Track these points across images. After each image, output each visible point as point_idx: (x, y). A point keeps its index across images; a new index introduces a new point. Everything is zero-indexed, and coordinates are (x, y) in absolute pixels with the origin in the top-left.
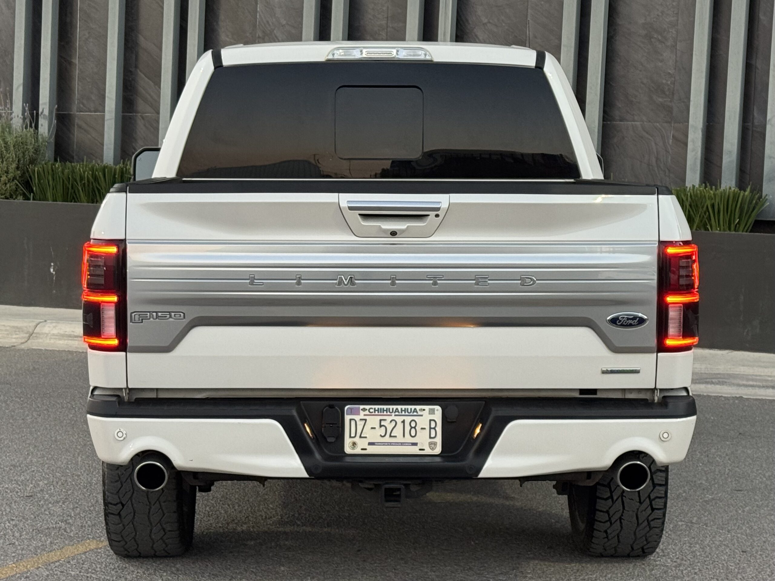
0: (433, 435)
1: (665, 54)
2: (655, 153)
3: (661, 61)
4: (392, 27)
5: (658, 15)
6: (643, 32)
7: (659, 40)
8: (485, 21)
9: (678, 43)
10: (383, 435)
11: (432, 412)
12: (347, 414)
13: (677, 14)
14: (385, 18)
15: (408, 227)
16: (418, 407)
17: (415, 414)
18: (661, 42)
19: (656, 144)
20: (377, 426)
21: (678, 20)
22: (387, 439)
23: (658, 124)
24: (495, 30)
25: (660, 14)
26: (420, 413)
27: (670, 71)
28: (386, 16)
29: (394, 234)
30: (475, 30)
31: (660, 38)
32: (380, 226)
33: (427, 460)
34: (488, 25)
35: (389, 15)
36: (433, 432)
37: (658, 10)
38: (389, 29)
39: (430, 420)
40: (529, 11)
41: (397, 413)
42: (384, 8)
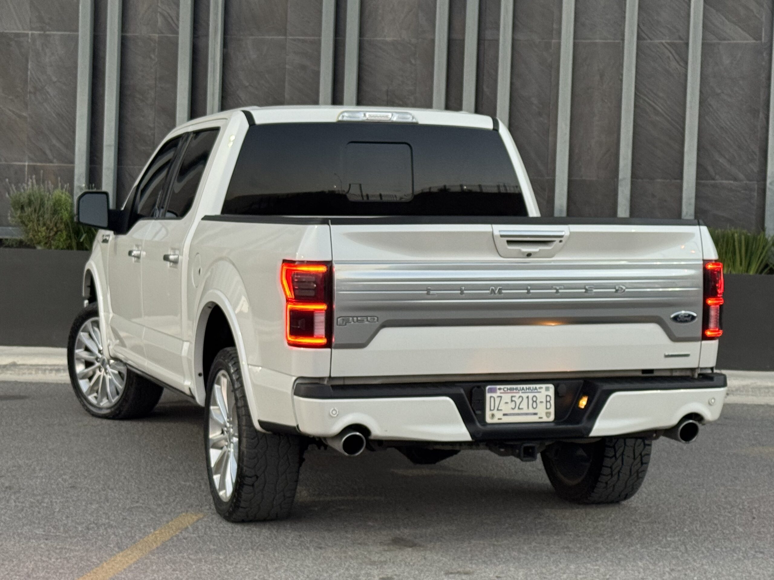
0: (548, 407)
4: (160, 87)
5: (399, 84)
8: (247, 84)
10: (513, 407)
11: (547, 389)
12: (488, 392)
13: (416, 84)
14: (154, 79)
15: (540, 250)
16: (538, 386)
17: (536, 391)
20: (509, 401)
21: (416, 90)
22: (516, 411)
24: (256, 92)
25: (401, 84)
26: (539, 390)
28: (154, 77)
29: (529, 255)
30: (238, 92)
32: (520, 250)
33: (544, 425)
34: (250, 87)
35: (158, 76)
36: (548, 404)
37: (399, 80)
38: (157, 89)
39: (547, 396)
40: (287, 77)
41: (523, 391)
42: (152, 70)
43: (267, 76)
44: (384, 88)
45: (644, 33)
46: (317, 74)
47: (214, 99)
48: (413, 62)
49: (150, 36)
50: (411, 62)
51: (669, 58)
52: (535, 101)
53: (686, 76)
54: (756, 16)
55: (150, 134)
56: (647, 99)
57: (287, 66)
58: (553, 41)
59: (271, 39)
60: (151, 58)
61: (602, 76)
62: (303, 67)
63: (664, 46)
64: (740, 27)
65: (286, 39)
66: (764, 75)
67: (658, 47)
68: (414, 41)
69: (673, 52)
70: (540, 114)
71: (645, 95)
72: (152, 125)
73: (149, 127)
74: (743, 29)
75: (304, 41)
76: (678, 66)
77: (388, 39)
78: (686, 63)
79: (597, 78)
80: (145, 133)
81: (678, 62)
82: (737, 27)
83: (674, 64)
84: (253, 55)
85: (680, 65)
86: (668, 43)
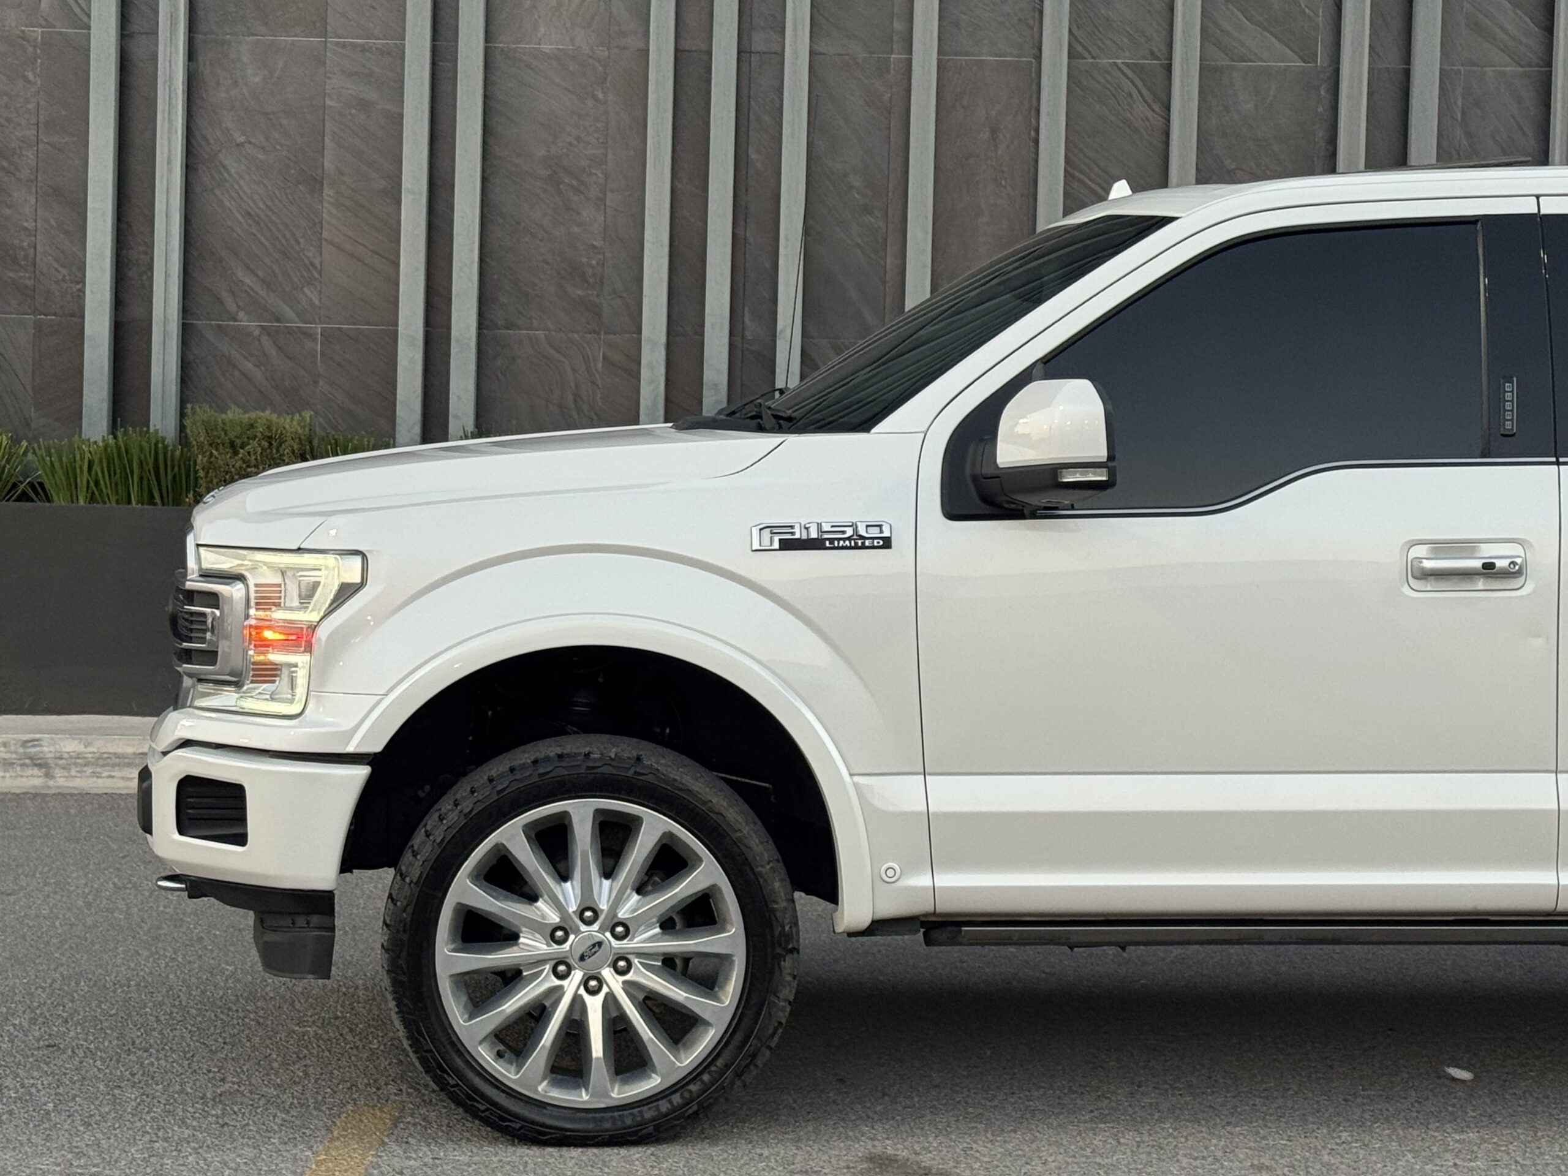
1: (585, 213)
2: (573, 385)
3: (579, 225)
4: (48, 144)
5: (570, 144)
6: (544, 172)
7: (572, 187)
8: (242, 139)
9: (609, 195)
13: (606, 143)
14: (33, 124)
18: (577, 191)
19: (574, 370)
21: (606, 155)
23: (576, 335)
24: (261, 156)
25: (575, 142)
27: (595, 243)
28: (34, 121)
30: (221, 156)
31: (575, 183)
34: (248, 146)
35: (42, 119)
37: (569, 134)
38: (41, 146)
40: (328, 125)
42: (30, 106)
43: (285, 122)
44: (542, 153)
45: (1080, 43)
46: (397, 120)
47: (170, 171)
48: (601, 96)
49: (23, 32)
50: (594, 97)
51: (1130, 95)
52: (856, 181)
53: (1167, 134)
54: (1304, 12)
55: (25, 244)
56: (1086, 180)
57: (328, 102)
58: (893, 56)
59: (293, 44)
60: (26, 80)
61: (994, 131)
62: (364, 105)
63: (1120, 69)
64: (1271, 33)
65: (325, 42)
66: (1321, 134)
67: (1109, 73)
68: (602, 52)
69: (1139, 83)
70: (867, 209)
71: (1081, 172)
72: (29, 225)
73: (25, 229)
74: (1280, 40)
75: (364, 49)
76: (1149, 114)
77: (546, 47)
78: (1168, 108)
79: (986, 135)
80: (16, 242)
81: (1149, 106)
82: (1266, 33)
83: (1140, 108)
84: (254, 76)
85: (1153, 110)
86: (1127, 65)
